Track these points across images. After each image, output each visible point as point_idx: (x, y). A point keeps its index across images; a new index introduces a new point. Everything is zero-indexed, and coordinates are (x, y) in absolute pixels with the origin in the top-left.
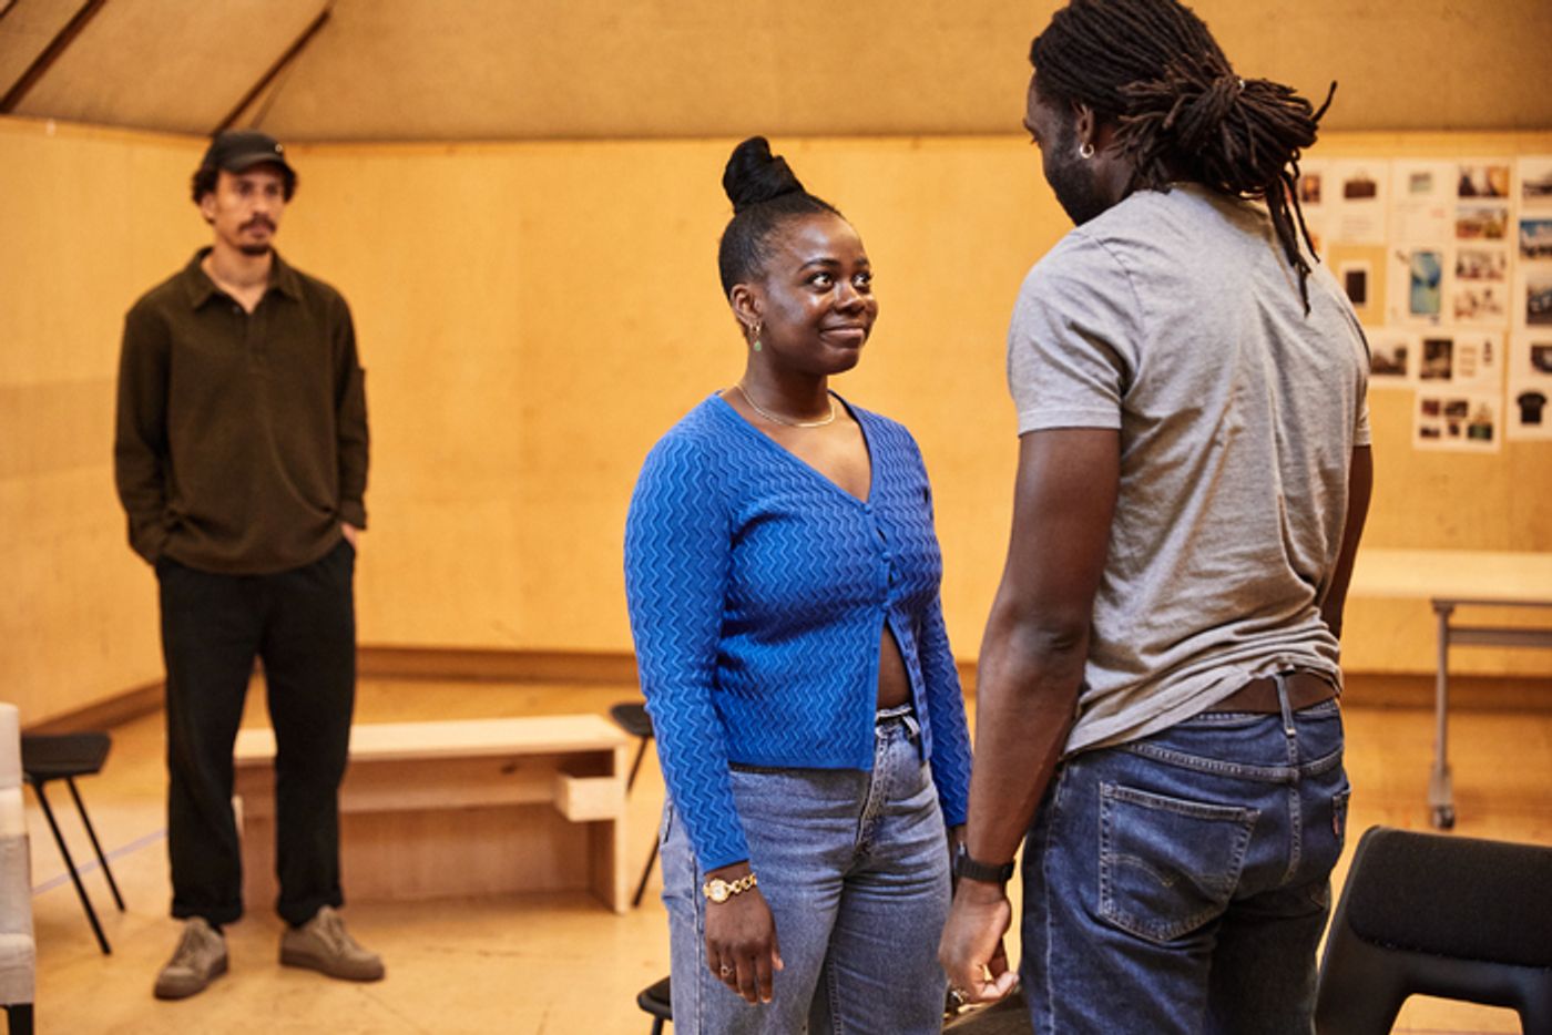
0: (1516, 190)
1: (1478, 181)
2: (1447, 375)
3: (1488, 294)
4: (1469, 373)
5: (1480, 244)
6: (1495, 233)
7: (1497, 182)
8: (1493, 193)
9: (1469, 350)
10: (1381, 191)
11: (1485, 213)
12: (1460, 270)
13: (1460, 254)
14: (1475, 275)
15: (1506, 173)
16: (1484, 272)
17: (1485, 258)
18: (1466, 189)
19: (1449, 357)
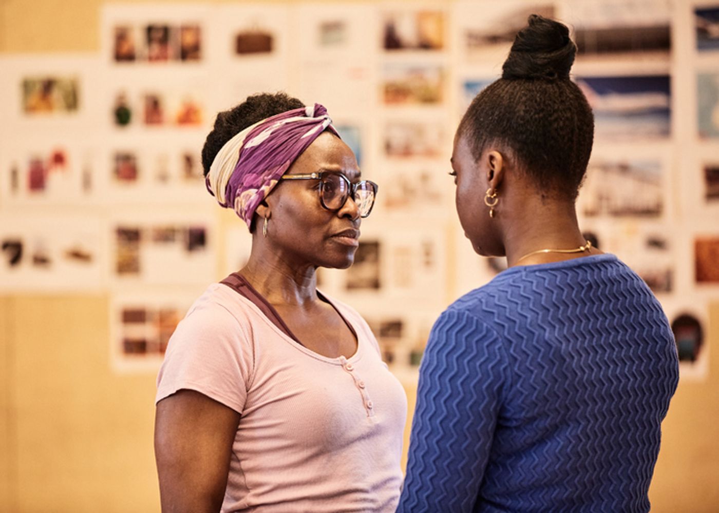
0: (455, 41)
1: (406, 31)
2: (376, 285)
3: (425, 178)
4: (405, 281)
5: (411, 112)
6: (430, 98)
7: (431, 32)
8: (426, 45)
9: (403, 251)
10: (282, 44)
11: (417, 72)
12: (388, 148)
13: (389, 125)
14: (407, 152)
15: (440, 17)
16: (418, 148)
17: (419, 130)
18: (392, 42)
19: (376, 260)
